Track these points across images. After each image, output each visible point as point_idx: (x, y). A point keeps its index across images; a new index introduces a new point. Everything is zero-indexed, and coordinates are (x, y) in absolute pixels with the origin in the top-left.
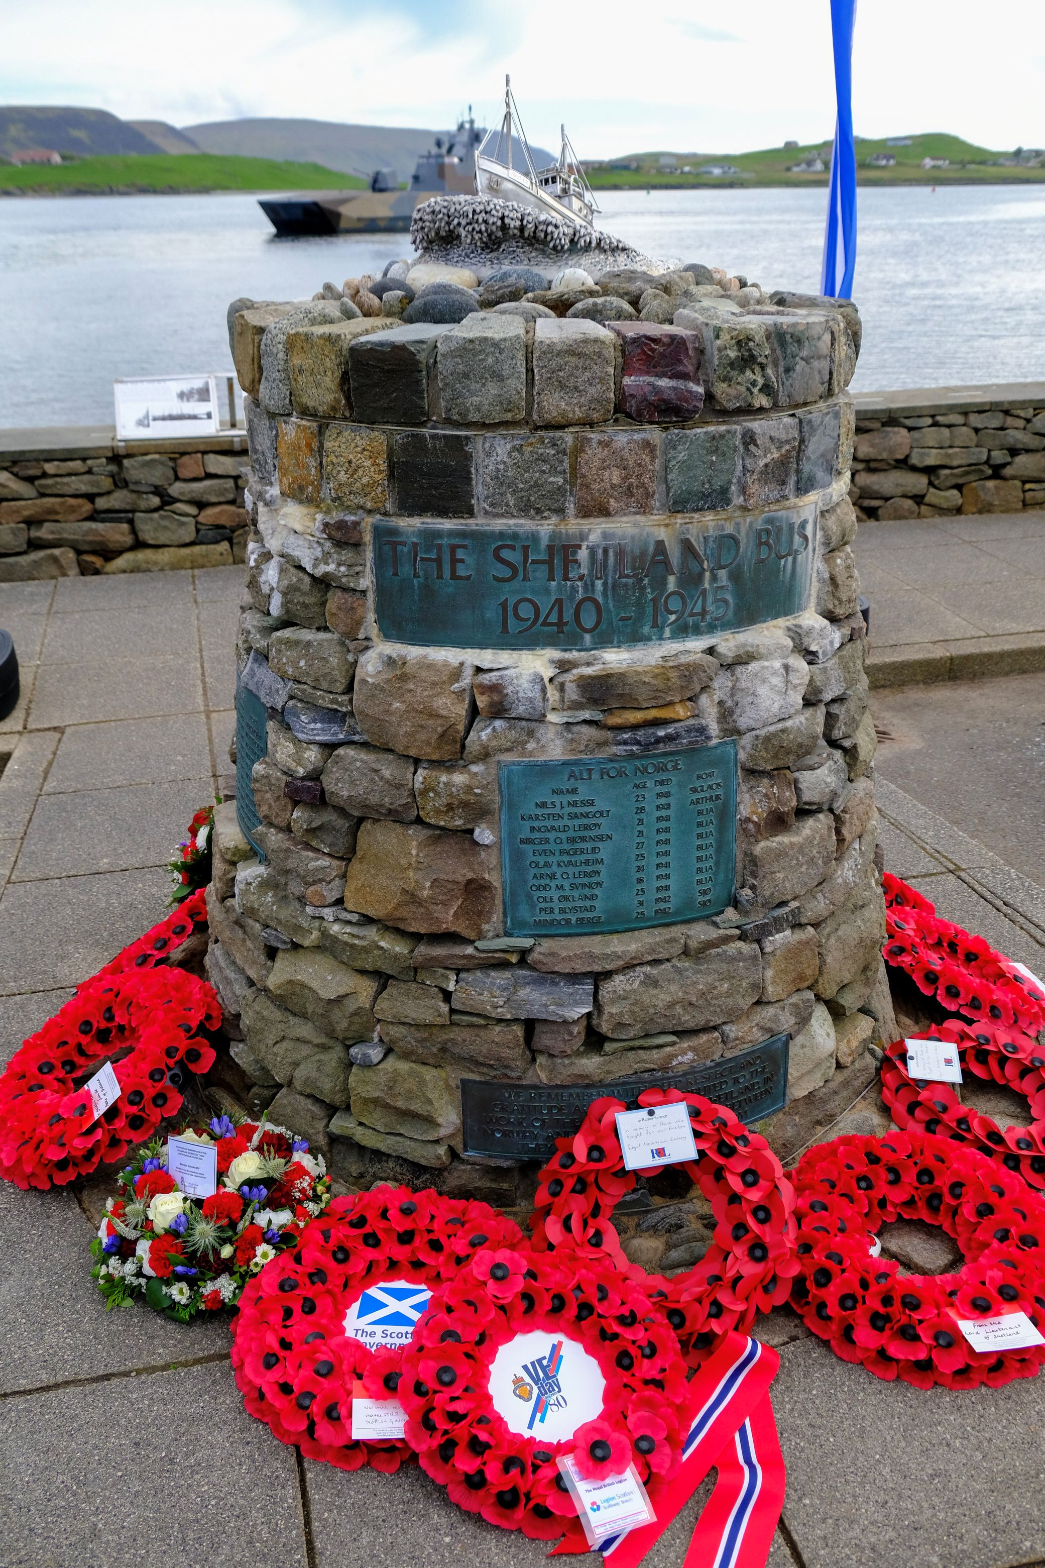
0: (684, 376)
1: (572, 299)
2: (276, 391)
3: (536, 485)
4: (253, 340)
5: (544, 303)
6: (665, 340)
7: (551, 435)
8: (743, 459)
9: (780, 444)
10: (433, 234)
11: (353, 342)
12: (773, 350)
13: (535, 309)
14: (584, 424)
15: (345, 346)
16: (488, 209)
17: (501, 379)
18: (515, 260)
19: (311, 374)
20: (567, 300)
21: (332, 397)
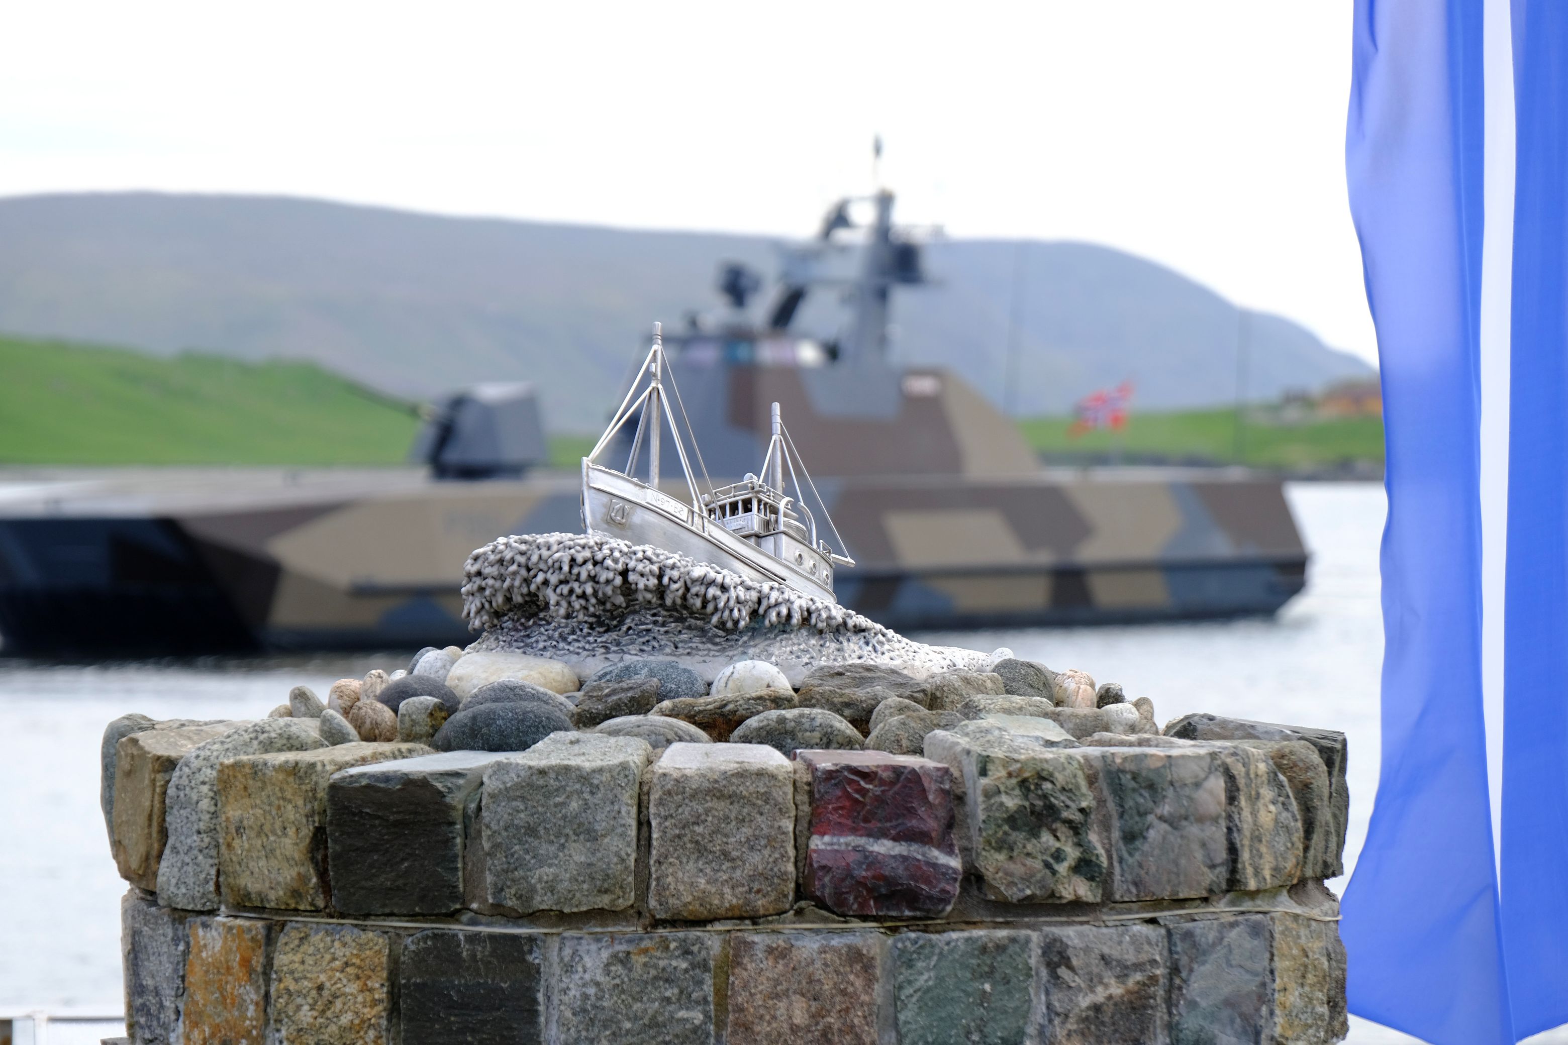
0: (921, 837)
1: (741, 712)
2: (190, 869)
3: (654, 1024)
4: (153, 781)
5: (691, 718)
6: (885, 775)
7: (681, 935)
8: (1047, 993)
9: (1124, 971)
10: (500, 599)
11: (337, 776)
12: (1101, 802)
13: (671, 727)
14: (741, 918)
15: (324, 784)
16: (599, 556)
17: (592, 836)
18: (649, 643)
19: (259, 835)
20: (734, 712)
21: (294, 872)
